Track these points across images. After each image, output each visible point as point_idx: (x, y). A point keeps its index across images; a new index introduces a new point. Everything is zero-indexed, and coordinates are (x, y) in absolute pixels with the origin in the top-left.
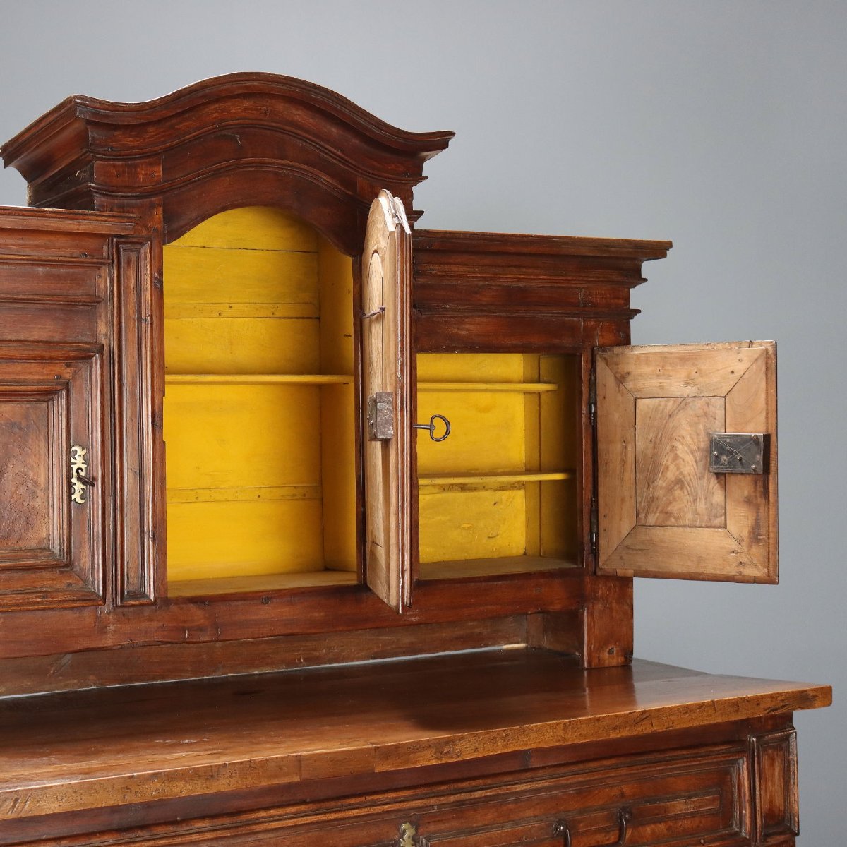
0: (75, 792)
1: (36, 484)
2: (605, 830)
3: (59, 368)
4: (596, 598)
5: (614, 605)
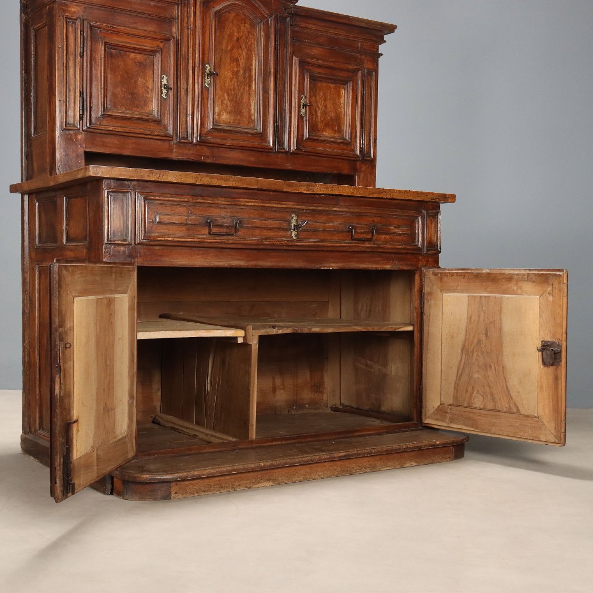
1: (148, 88)
2: (367, 233)
3: (158, 43)
4: (361, 171)
5: (368, 175)
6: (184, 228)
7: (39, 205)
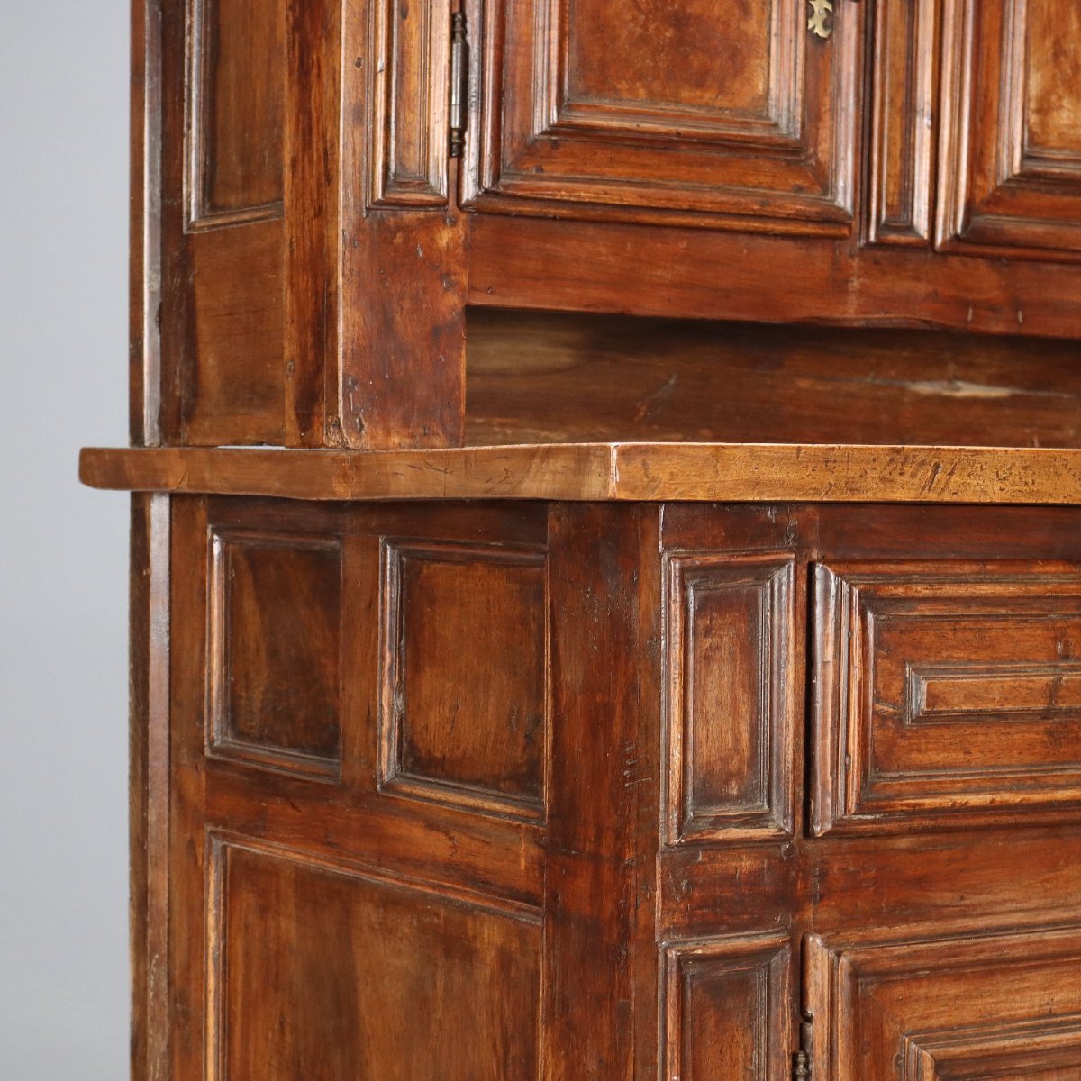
0: (1025, 468)
6: (1036, 734)
7: (225, 552)
